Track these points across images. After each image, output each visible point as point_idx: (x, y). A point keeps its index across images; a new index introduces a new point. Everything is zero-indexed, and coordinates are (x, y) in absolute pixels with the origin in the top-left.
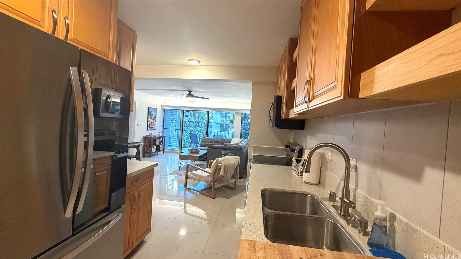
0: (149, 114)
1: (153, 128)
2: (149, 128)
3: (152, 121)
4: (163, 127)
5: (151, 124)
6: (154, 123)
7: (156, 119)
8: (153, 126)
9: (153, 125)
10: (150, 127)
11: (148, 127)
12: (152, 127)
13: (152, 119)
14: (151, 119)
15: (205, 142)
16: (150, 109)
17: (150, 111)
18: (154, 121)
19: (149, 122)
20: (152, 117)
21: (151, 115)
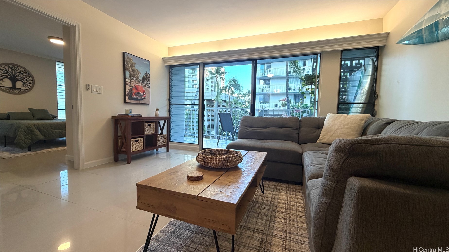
0: (127, 66)
1: (142, 99)
2: (129, 99)
3: (137, 84)
4: (169, 101)
5: (134, 91)
6: (144, 91)
7: (148, 82)
8: (141, 96)
9: (141, 93)
10: (134, 96)
11: (127, 98)
12: (140, 98)
13: (138, 80)
14: (133, 79)
15: (251, 128)
16: (128, 58)
17: (128, 61)
18: (143, 85)
19: (129, 86)
20: (136, 77)
21: (132, 72)
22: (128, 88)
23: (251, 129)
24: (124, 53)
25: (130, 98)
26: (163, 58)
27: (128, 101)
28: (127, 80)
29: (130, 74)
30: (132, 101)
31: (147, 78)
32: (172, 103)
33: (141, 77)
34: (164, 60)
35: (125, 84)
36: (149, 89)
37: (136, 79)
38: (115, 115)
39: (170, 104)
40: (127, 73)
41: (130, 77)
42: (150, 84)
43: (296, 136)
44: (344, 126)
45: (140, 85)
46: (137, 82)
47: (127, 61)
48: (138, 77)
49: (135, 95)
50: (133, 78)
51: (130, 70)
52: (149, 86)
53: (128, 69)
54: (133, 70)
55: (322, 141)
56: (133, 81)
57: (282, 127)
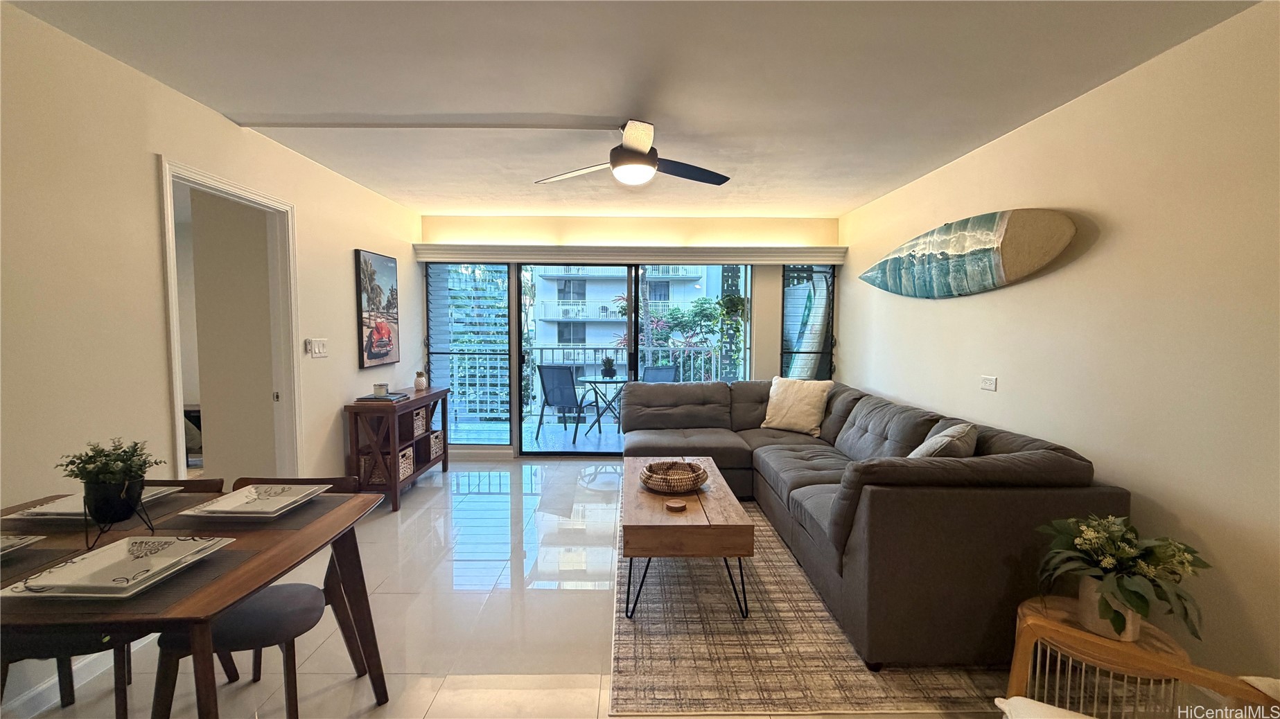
0: (363, 282)
1: (386, 354)
3: (379, 320)
4: (427, 345)
5: (375, 337)
6: (389, 333)
7: (395, 310)
8: (385, 346)
10: (376, 350)
11: (366, 355)
12: (383, 351)
13: (381, 310)
14: (372, 310)
15: (649, 407)
16: (365, 262)
17: (365, 268)
18: (388, 319)
19: (368, 328)
20: (378, 304)
21: (371, 292)
22: (366, 332)
23: (649, 410)
24: (357, 253)
25: (372, 356)
26: (413, 245)
27: (367, 363)
28: (365, 315)
29: (369, 299)
30: (374, 362)
31: (392, 303)
32: (431, 350)
33: (384, 303)
34: (416, 249)
35: (360, 323)
36: (395, 326)
37: (378, 309)
38: (352, 402)
39: (429, 354)
40: (364, 297)
41: (369, 306)
42: (397, 313)
43: (727, 417)
44: (801, 400)
45: (383, 319)
46: (379, 315)
47: (363, 269)
48: (380, 303)
49: (377, 346)
50: (373, 306)
51: (368, 291)
52: (395, 319)
53: (365, 288)
54: (372, 289)
55: (773, 425)
56: (373, 314)
57: (704, 404)
